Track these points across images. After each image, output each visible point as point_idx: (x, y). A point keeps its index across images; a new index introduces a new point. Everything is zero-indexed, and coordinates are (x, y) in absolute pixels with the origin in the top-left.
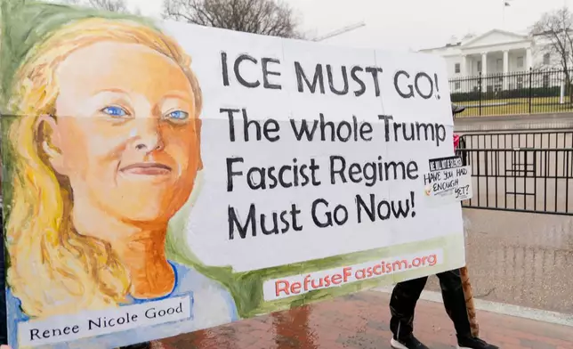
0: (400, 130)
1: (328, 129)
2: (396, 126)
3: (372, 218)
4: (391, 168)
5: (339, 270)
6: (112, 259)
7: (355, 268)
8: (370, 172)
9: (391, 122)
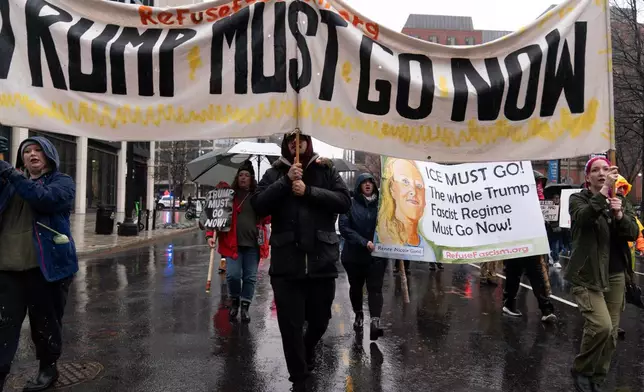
0: (497, 193)
1: (459, 199)
2: (495, 191)
3: (486, 231)
4: (494, 210)
5: (471, 252)
6: (404, 229)
7: (479, 252)
8: (483, 212)
9: (492, 190)
